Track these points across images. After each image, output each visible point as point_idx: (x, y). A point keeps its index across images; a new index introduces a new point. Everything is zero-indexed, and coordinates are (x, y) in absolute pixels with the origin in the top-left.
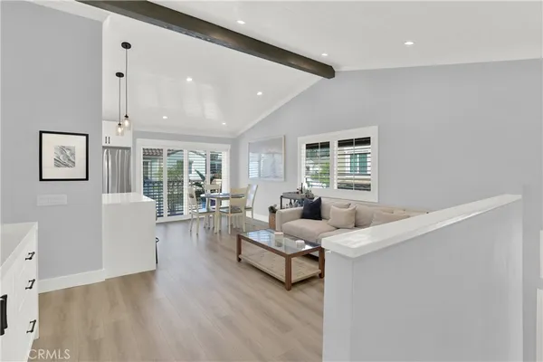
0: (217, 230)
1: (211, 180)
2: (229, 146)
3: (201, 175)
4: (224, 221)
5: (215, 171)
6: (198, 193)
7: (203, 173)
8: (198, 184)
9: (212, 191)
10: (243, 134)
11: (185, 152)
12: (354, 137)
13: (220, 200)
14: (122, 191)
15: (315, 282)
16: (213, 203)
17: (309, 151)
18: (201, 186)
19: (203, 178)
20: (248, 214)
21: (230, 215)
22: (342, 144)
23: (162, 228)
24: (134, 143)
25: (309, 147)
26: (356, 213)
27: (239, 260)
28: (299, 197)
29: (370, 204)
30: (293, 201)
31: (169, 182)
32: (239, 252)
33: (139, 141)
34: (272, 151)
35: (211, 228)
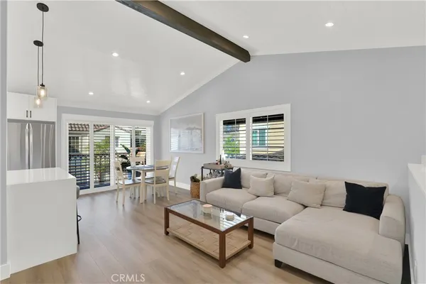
0: (142, 200)
1: (136, 153)
2: (152, 123)
3: (126, 149)
4: (149, 190)
5: (140, 144)
6: (125, 165)
7: (129, 147)
8: (123, 156)
9: (138, 163)
10: (165, 112)
11: (112, 127)
12: (267, 115)
13: (145, 172)
14: (47, 166)
15: (246, 254)
16: (138, 174)
17: (226, 126)
18: (127, 158)
19: (128, 151)
20: (171, 183)
21: (155, 185)
22: (256, 120)
23: (88, 200)
24: (59, 117)
25: (227, 123)
26: (274, 182)
27: (167, 233)
28: (219, 167)
29: (285, 174)
30: (212, 171)
31: (96, 155)
32: (167, 226)
33: (65, 116)
34: (192, 126)
35: (137, 197)
